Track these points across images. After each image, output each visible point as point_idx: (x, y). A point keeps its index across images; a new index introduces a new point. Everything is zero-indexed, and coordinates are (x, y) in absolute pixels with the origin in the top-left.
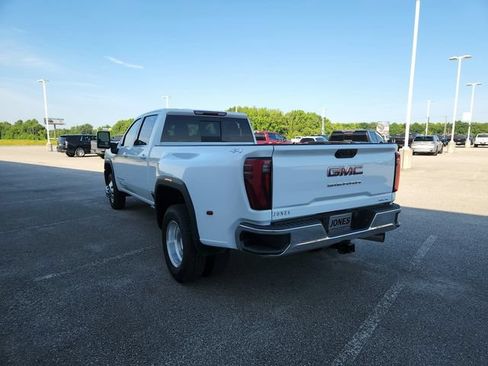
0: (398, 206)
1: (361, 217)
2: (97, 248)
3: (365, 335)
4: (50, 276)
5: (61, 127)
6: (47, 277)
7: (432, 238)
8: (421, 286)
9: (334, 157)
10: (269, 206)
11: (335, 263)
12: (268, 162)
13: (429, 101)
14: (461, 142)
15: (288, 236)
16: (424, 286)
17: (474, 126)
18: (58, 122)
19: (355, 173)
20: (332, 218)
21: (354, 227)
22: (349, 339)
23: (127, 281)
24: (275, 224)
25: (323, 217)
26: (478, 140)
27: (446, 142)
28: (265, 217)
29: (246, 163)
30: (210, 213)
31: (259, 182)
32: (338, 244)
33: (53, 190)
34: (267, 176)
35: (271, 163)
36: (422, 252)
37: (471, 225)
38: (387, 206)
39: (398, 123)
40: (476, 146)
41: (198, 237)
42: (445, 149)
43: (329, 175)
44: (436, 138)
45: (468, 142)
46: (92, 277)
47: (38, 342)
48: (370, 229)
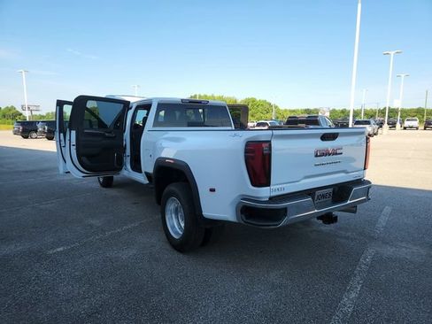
0: (369, 182)
1: (341, 192)
2: (96, 222)
3: (353, 295)
4: (61, 249)
5: (37, 113)
6: (59, 250)
7: (387, 209)
8: (389, 251)
9: (320, 140)
10: (268, 184)
11: (311, 232)
12: (267, 145)
13: (364, 90)
14: (393, 125)
15: (285, 209)
16: (392, 250)
17: (403, 111)
18: (35, 108)
19: (336, 154)
20: (318, 193)
21: (335, 201)
22: (341, 299)
23: (132, 252)
24: (272, 199)
25: (310, 193)
26: (407, 124)
27: (381, 125)
28: (264, 193)
29: (246, 146)
30: (212, 190)
31: (258, 162)
32: (322, 216)
33: (41, 171)
34: (267, 157)
35: (270, 145)
36: (383, 221)
37: (417, 197)
38: (360, 182)
39: (337, 109)
40: (405, 128)
41: (201, 212)
42: (380, 131)
43: (316, 156)
44: (372, 121)
45: (398, 125)
46: (100, 249)
47: (66, 308)
48: (349, 202)
